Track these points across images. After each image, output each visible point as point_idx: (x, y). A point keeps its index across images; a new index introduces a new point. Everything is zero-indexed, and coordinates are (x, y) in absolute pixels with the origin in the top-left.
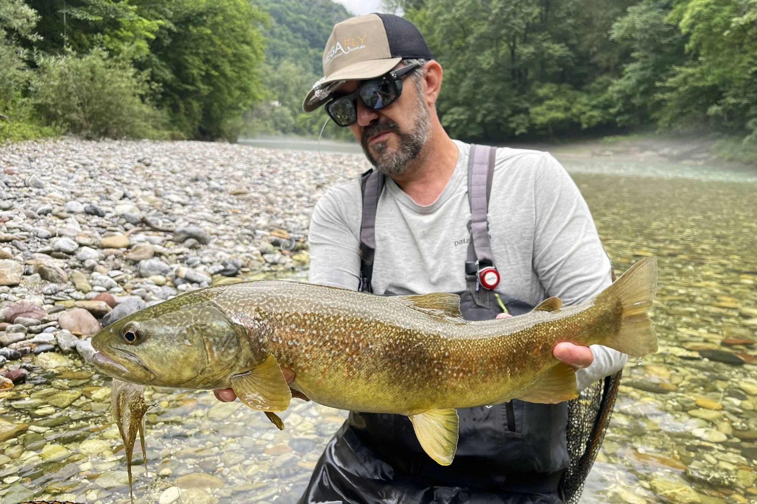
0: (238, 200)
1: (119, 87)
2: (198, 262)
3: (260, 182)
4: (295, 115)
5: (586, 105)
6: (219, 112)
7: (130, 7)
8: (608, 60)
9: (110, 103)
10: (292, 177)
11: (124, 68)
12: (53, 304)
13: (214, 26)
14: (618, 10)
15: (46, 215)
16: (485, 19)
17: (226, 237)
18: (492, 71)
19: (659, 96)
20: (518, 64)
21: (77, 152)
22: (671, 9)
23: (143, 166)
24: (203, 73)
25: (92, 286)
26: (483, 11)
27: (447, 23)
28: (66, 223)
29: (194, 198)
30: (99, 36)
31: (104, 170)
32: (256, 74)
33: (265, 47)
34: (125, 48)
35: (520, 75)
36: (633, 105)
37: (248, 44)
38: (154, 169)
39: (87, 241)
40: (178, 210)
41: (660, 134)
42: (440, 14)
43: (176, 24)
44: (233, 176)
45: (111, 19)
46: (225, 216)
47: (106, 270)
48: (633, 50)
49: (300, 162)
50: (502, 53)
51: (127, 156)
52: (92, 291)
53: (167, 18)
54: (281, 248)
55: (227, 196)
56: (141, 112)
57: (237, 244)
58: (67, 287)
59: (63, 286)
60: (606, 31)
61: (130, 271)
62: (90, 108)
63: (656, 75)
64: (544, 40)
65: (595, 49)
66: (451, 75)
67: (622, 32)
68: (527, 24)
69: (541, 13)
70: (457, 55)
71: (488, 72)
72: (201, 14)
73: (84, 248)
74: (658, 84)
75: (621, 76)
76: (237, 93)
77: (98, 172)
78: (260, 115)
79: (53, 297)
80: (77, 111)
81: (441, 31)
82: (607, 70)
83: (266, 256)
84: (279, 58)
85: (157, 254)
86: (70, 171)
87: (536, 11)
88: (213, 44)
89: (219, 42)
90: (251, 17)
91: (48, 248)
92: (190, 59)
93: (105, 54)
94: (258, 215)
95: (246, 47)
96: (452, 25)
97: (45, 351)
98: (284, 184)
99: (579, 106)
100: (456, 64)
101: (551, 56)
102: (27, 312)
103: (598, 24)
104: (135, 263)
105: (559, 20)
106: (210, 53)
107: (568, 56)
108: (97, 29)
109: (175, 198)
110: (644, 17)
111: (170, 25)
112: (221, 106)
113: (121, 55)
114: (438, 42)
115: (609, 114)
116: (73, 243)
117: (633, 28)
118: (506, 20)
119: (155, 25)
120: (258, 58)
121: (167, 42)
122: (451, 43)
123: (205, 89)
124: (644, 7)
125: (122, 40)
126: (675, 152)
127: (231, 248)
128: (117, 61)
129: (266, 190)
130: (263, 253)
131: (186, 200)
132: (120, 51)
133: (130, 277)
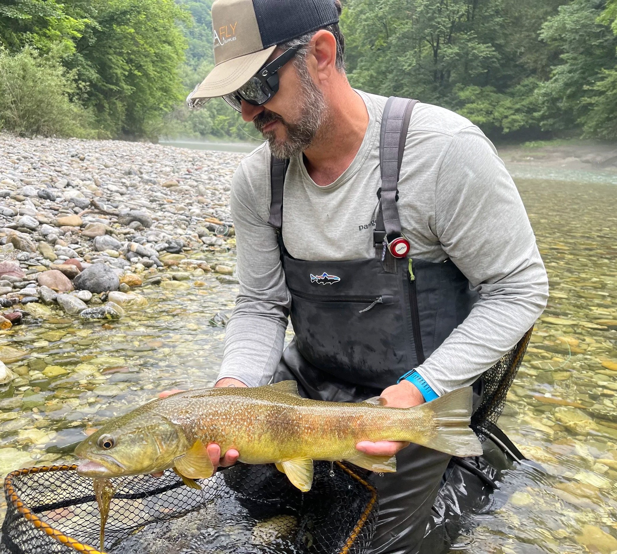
0: (171, 191)
1: (50, 85)
2: (145, 241)
3: (188, 176)
4: (213, 117)
5: (509, 108)
6: (141, 112)
7: (57, 5)
8: (535, 62)
9: (41, 101)
10: (217, 174)
11: (54, 66)
12: (27, 268)
13: (137, 25)
14: (549, 9)
15: (5, 197)
16: (408, 17)
17: (165, 222)
18: (413, 73)
19: (586, 100)
20: (439, 66)
21: (14, 147)
22: (604, 8)
23: (78, 160)
24: (127, 73)
25: (58, 256)
26: (407, 9)
27: (370, 22)
28: (24, 204)
29: (130, 188)
30: (29, 35)
31: (44, 162)
32: (176, 74)
33: (187, 47)
34: (54, 46)
35: (442, 76)
36: (559, 109)
37: (170, 44)
38: (89, 163)
39: (45, 220)
40: (118, 197)
41: (585, 139)
42: (361, 12)
43: (100, 23)
44: (161, 171)
45: (39, 17)
46: (161, 205)
47: (66, 244)
48: (562, 52)
49: (221, 161)
50: (424, 53)
51: (61, 152)
52: (58, 259)
53: (92, 17)
54: (216, 233)
55: (160, 188)
56: (70, 110)
57: (176, 228)
58: (36, 255)
59: (33, 255)
60: (535, 31)
61: (87, 246)
62: (24, 105)
63: (584, 79)
64: (469, 40)
65: (523, 49)
66: (371, 76)
67: (551, 32)
68: (453, 22)
69: (468, 12)
70: (379, 56)
71: (409, 74)
72: (124, 13)
73: (44, 225)
74: (586, 87)
75: (548, 79)
76: (159, 94)
77: (39, 165)
78: (179, 116)
79: (26, 262)
80: (11, 108)
81: (363, 30)
82: (534, 71)
83: (204, 238)
84: (199, 59)
85: (109, 233)
86: (15, 163)
87: (464, 8)
88: (136, 44)
89: (142, 42)
90: (174, 16)
91: (13, 224)
92: (114, 58)
93: (36, 53)
94: (191, 204)
95: (167, 47)
96: (374, 24)
97: (31, 302)
98: (210, 179)
99: (501, 110)
100: (376, 65)
101: (476, 57)
102: (9, 272)
103: (527, 23)
104: (91, 238)
105: (486, 19)
106: (133, 52)
107: (494, 56)
108: (26, 28)
109: (114, 188)
110: (575, 17)
111: (95, 24)
112: (143, 106)
113: (50, 54)
114: (359, 43)
115: (533, 118)
116: (35, 220)
117: (563, 28)
118: (431, 19)
119: (80, 23)
120: (179, 59)
121: (93, 41)
122: (372, 43)
123: (128, 89)
124: (576, 7)
125: (50, 38)
126: (599, 159)
127: (171, 230)
128: (47, 59)
129: (195, 184)
130: (200, 236)
131: (124, 190)
132: (49, 50)
133: (87, 250)
